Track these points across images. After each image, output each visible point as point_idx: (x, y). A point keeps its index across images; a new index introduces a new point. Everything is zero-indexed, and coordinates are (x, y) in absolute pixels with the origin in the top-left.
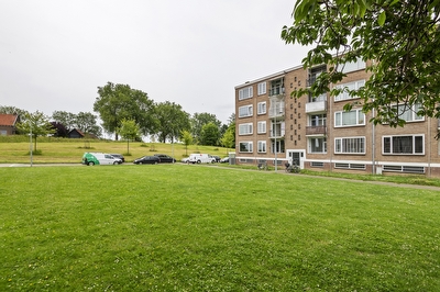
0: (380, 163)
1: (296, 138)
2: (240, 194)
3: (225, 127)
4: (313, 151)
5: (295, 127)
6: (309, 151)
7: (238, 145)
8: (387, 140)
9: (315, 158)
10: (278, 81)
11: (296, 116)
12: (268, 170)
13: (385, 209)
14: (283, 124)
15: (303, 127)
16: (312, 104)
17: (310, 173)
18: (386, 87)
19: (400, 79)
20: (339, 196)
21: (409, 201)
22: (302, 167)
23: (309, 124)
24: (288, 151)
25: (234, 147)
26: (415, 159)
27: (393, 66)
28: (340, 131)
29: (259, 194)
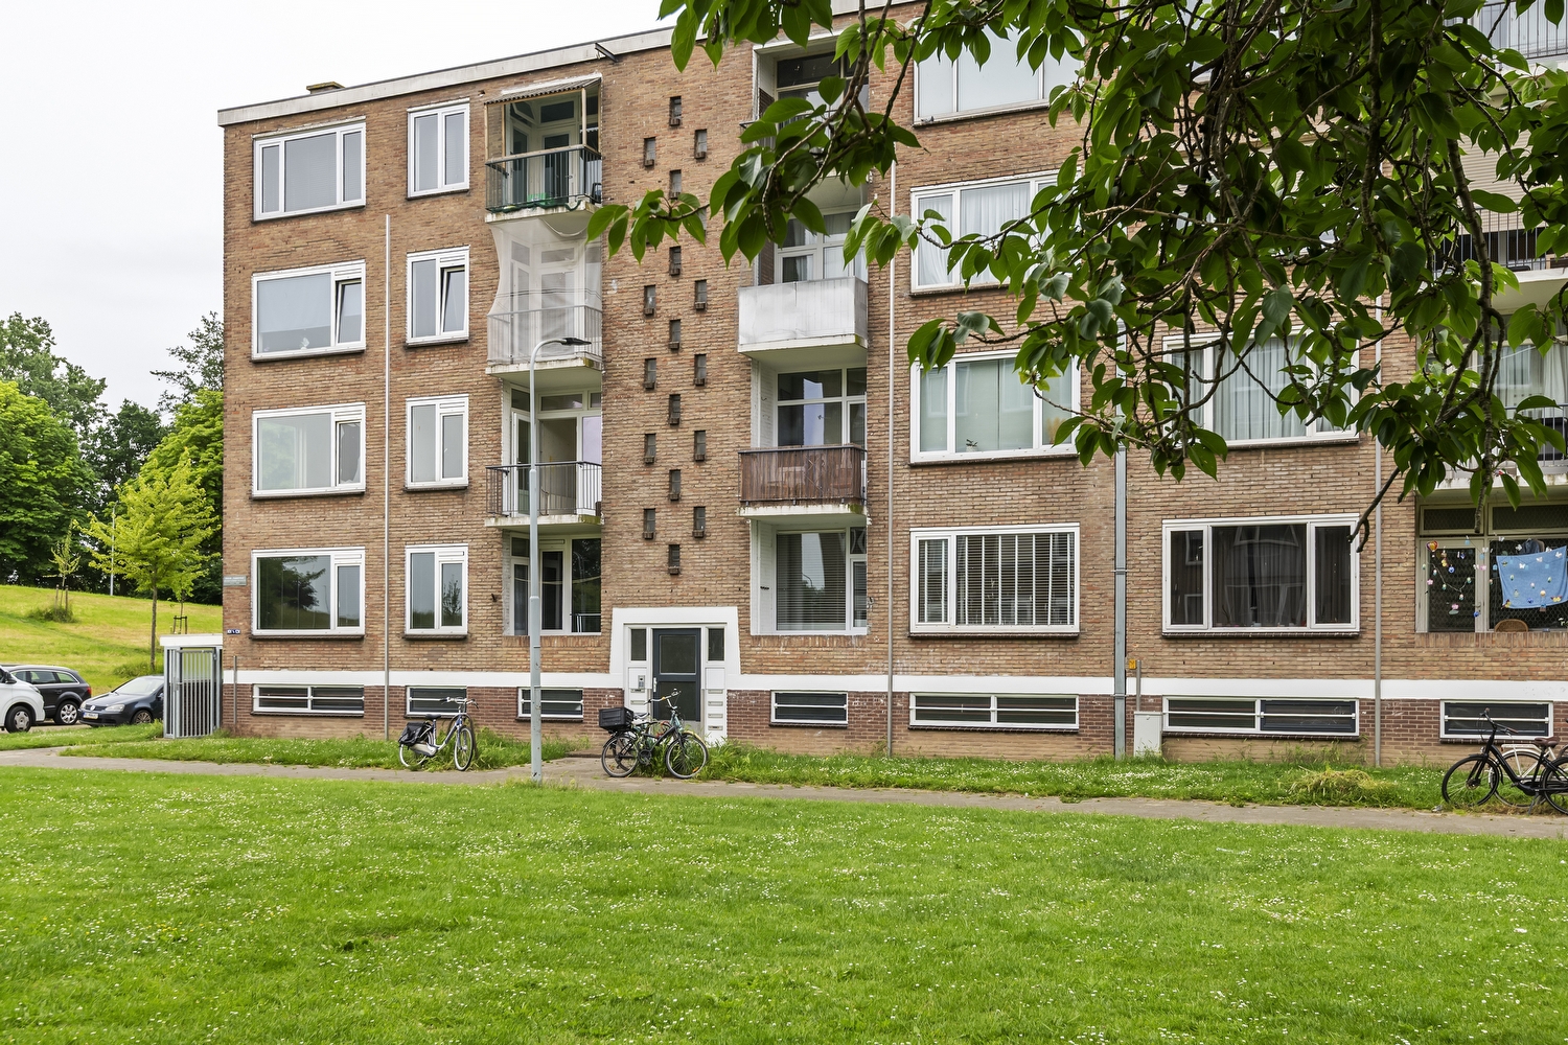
0: (1152, 686)
1: (674, 526)
2: (230, 970)
3: (138, 426)
4: (786, 616)
5: (674, 449)
6: (764, 618)
7: (242, 577)
8: (1186, 545)
9: (798, 667)
10: (558, 108)
11: (674, 374)
12: (479, 761)
13: (1154, 965)
14: (591, 427)
15: (723, 454)
16: (778, 294)
17: (761, 769)
18: (1131, 231)
19: (1200, 197)
20: (918, 913)
21: (1273, 907)
22: (713, 730)
23: (762, 434)
24: (621, 620)
25: (208, 593)
26: (1315, 658)
27: (1164, 119)
28: (941, 486)
29: (392, 954)
